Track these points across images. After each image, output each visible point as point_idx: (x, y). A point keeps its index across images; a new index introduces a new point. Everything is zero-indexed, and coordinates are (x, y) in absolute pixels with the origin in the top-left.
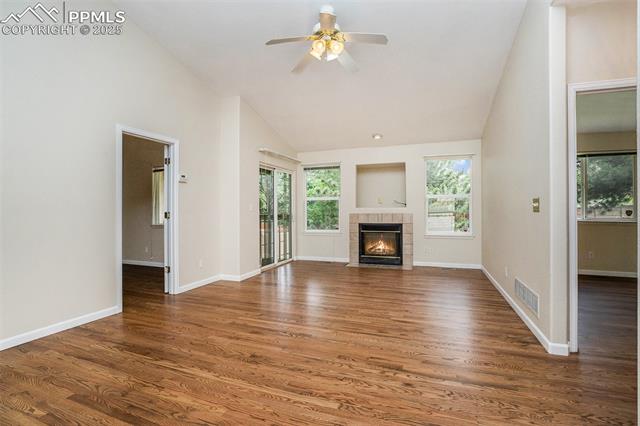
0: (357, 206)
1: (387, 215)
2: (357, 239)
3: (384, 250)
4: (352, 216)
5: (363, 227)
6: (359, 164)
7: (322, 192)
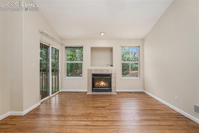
0: (91, 66)
1: (104, 70)
2: (91, 81)
3: (103, 85)
4: (88, 70)
5: (94, 75)
6: (92, 46)
7: (72, 59)
